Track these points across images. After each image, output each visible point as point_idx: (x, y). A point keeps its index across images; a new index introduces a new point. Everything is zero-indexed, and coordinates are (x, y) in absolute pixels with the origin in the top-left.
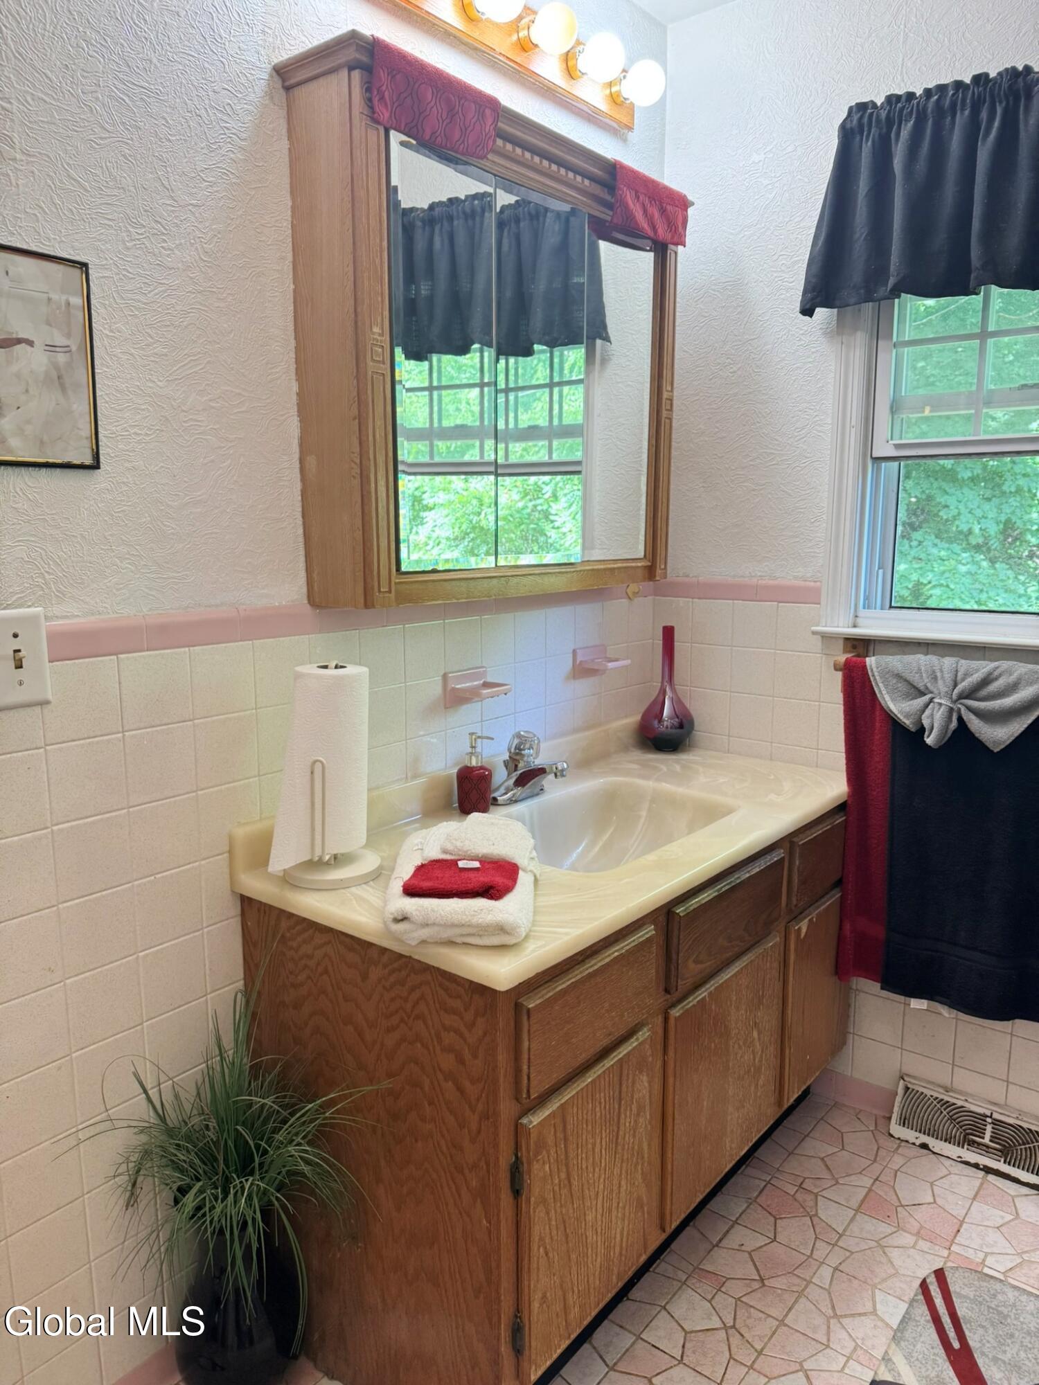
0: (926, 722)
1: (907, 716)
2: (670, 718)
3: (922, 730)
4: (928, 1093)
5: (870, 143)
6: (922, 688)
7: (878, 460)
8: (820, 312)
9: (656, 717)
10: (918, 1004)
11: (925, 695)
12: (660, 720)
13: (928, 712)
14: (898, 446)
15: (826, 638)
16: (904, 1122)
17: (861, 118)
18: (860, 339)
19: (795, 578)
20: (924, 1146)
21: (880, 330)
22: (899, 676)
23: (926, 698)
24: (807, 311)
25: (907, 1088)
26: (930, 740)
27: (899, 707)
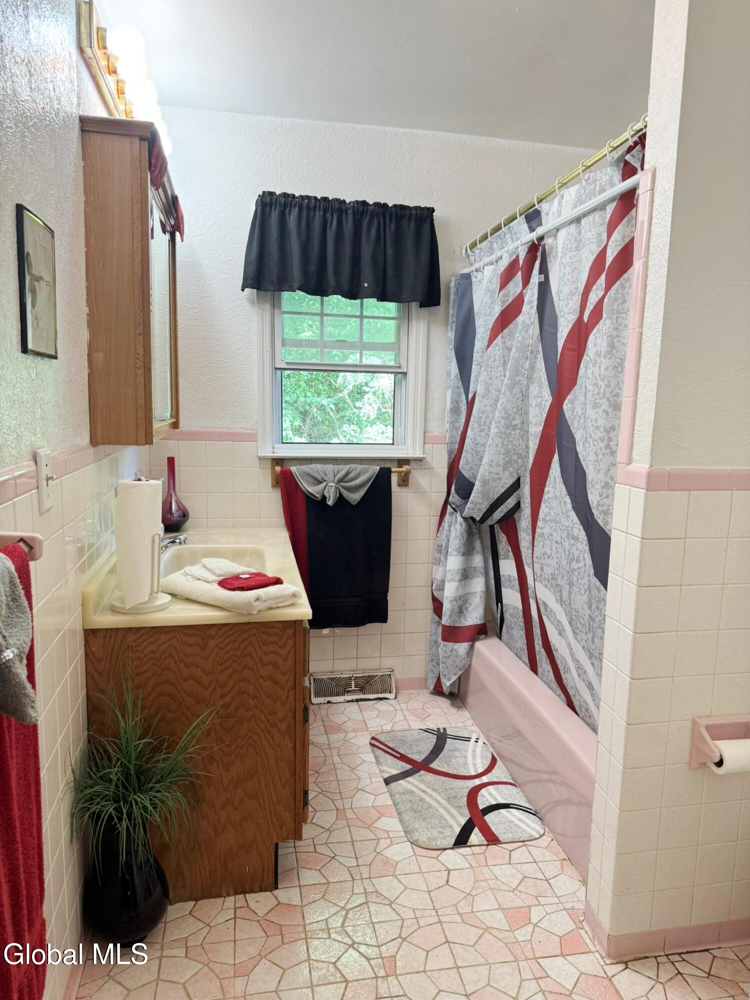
0: (327, 495)
1: (318, 493)
2: (177, 511)
3: (324, 498)
4: (324, 677)
5: (277, 213)
6: (321, 479)
7: (277, 369)
8: (246, 290)
9: (168, 512)
10: (326, 631)
11: (321, 483)
12: (171, 514)
13: (326, 491)
14: (288, 363)
15: (261, 459)
16: (317, 695)
17: (271, 199)
18: (268, 306)
19: (241, 428)
20: (329, 702)
21: (276, 304)
22: (309, 475)
23: (324, 484)
24: (243, 290)
25: (314, 679)
26: (330, 502)
27: (314, 490)
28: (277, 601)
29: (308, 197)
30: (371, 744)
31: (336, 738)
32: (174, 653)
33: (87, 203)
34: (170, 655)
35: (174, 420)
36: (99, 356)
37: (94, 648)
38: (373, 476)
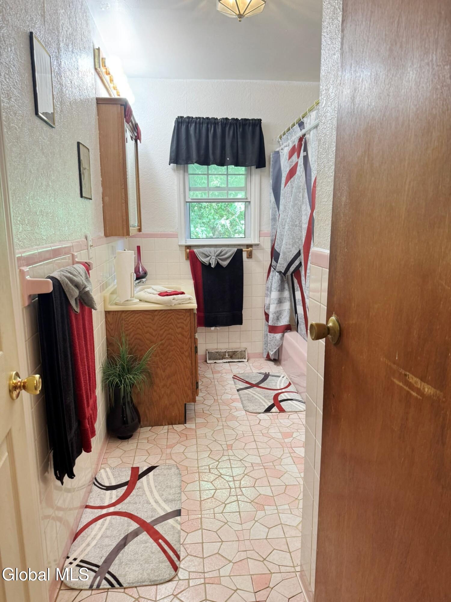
0: (211, 262)
1: (207, 262)
2: (142, 271)
3: (210, 264)
4: (213, 351)
5: (185, 126)
6: (208, 255)
7: (187, 202)
8: (171, 164)
9: (138, 272)
10: (213, 328)
11: (208, 257)
12: (139, 272)
13: (211, 260)
14: (192, 199)
15: (180, 246)
16: (210, 359)
17: (182, 120)
18: (182, 172)
19: (171, 231)
20: (215, 363)
21: (186, 170)
22: (203, 253)
23: (210, 257)
24: (170, 165)
25: (208, 352)
26: (213, 266)
27: (205, 260)
28: (182, 301)
29: (200, 118)
30: (233, 378)
31: (217, 376)
32: (141, 322)
33: (100, 134)
34: (139, 323)
35: (139, 228)
36: (107, 199)
37: (109, 319)
38: (234, 253)
